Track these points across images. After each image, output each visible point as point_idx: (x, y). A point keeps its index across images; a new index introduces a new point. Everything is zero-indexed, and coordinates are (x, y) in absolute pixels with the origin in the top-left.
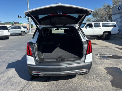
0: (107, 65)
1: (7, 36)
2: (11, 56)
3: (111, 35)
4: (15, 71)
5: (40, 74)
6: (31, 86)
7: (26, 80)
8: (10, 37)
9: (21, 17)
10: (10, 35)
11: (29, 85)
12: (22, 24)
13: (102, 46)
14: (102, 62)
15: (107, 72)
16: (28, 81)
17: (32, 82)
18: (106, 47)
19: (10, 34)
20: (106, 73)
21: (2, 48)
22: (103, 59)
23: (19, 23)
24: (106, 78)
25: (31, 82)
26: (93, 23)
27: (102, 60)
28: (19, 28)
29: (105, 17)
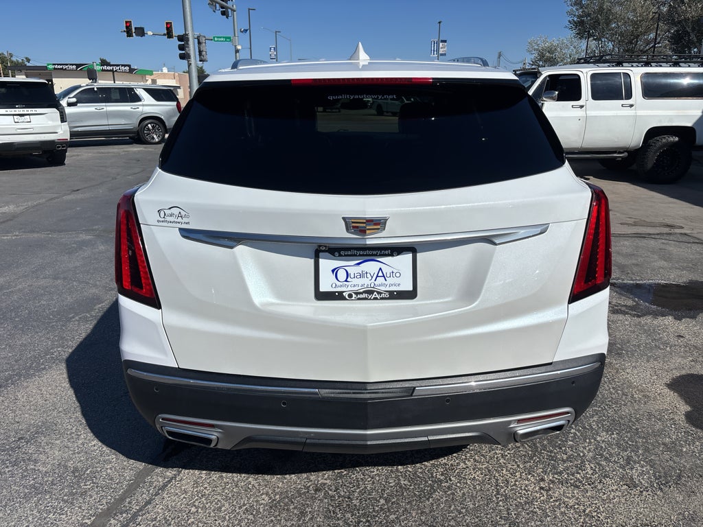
0: (687, 361)
1: (52, 142)
2: (56, 278)
3: (695, 154)
4: (67, 385)
5: (214, 435)
6: (158, 509)
7: (129, 456)
8: (71, 153)
9: (141, 32)
10: (67, 137)
11: (142, 496)
12: (151, 73)
13: (635, 224)
14: (650, 332)
15: (689, 416)
16: (141, 466)
17: (170, 473)
18: (666, 230)
19: (73, 134)
20: (680, 418)
21: (12, 217)
22: (656, 315)
23: (131, 71)
24: (686, 463)
25: (161, 475)
26: (585, 74)
27: (647, 320)
28: (128, 95)
29: (652, 36)
